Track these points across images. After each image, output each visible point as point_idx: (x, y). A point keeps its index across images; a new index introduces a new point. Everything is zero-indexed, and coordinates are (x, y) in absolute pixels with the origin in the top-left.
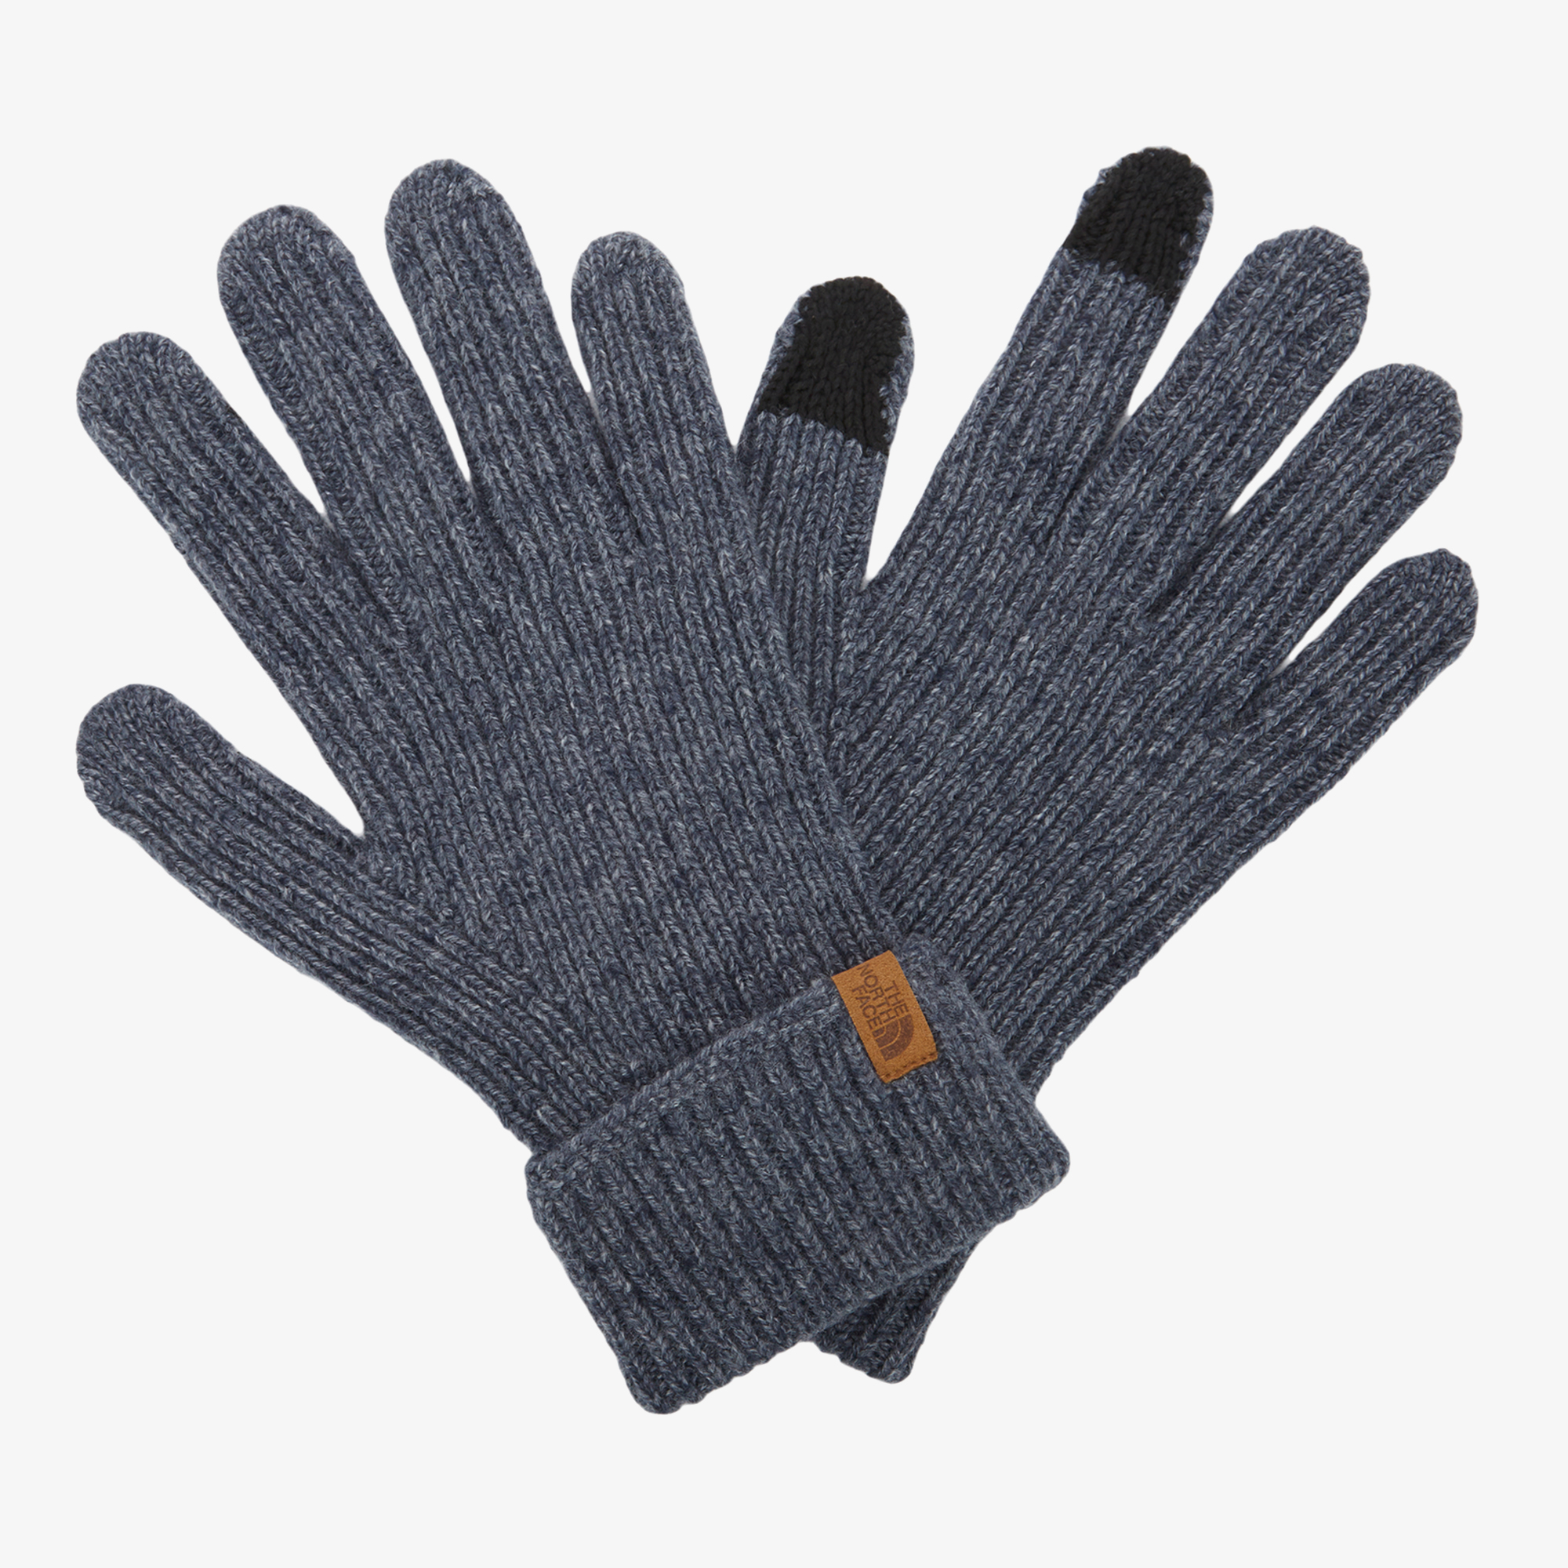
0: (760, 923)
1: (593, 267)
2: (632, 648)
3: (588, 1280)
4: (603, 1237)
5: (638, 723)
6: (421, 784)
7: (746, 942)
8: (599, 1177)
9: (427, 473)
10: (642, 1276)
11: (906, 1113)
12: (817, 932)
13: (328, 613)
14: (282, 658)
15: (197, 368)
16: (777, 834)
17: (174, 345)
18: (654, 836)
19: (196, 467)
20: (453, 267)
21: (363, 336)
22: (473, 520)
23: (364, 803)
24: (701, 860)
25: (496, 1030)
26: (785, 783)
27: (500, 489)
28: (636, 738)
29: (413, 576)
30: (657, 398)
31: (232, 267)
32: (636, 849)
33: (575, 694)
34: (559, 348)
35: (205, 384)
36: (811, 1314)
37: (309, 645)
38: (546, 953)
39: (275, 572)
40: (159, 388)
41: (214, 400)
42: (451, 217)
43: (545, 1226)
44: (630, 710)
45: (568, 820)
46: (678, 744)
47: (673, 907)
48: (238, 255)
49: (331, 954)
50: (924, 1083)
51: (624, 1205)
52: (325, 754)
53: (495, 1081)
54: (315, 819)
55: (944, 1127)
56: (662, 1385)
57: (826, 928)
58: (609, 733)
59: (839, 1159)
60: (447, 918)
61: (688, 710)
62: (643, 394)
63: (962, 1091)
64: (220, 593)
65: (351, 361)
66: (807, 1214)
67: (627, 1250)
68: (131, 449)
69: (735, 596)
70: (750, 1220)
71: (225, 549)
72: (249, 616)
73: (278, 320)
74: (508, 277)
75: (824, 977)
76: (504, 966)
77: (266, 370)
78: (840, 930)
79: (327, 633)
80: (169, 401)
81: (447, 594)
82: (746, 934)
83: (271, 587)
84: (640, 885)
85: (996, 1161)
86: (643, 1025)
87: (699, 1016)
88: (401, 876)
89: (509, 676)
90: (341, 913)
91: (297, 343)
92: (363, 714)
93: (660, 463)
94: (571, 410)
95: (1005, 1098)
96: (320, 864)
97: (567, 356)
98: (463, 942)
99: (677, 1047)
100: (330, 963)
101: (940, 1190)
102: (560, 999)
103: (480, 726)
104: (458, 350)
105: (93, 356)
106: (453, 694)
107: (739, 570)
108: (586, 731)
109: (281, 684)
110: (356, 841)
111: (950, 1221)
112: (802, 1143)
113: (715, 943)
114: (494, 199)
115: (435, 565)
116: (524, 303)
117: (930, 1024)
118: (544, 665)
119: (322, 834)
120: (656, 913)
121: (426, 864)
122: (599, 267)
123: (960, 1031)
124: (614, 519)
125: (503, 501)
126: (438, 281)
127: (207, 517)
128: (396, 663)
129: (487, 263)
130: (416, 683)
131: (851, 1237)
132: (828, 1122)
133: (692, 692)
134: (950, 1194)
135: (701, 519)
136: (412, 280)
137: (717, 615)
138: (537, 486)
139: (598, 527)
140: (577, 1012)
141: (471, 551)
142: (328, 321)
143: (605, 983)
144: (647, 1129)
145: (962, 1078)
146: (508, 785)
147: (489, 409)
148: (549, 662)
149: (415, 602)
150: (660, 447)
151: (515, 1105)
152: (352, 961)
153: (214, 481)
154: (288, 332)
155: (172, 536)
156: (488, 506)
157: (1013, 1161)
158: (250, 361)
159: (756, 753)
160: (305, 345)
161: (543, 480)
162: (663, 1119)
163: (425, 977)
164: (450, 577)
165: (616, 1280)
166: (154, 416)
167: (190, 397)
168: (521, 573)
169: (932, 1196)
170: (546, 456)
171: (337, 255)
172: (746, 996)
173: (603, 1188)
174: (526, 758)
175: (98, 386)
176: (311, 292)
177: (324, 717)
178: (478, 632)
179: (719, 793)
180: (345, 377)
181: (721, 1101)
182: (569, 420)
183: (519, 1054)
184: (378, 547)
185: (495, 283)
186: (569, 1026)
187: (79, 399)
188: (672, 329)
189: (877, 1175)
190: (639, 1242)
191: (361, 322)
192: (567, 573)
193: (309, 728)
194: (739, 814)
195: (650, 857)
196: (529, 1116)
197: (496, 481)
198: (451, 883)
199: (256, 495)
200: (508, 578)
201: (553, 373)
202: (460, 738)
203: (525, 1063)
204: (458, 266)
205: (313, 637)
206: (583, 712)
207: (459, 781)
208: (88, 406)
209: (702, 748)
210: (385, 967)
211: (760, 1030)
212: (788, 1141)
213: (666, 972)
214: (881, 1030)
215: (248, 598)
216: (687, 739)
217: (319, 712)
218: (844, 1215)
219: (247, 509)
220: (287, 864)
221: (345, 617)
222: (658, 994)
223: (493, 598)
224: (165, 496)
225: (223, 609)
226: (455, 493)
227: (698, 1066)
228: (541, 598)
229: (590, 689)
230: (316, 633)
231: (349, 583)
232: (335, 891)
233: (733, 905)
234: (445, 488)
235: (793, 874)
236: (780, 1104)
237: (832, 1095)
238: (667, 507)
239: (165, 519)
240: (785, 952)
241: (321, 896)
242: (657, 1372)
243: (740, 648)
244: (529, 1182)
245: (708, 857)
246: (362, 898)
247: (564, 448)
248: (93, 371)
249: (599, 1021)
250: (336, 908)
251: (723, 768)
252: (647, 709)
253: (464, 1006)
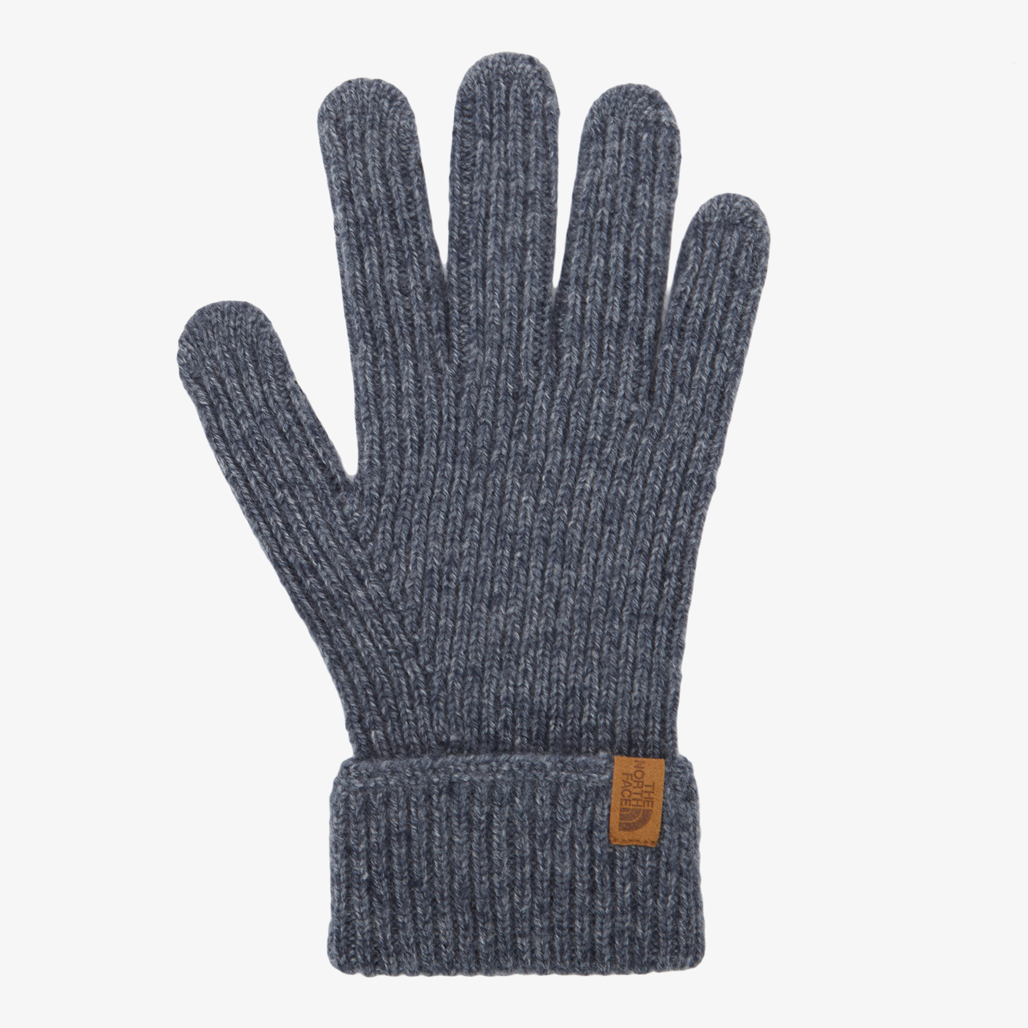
0: (586, 693)
1: (719, 211)
2: (605, 465)
3: (342, 856)
4: (368, 834)
5: (581, 517)
6: (411, 469)
7: (571, 701)
8: (388, 795)
9: (528, 275)
10: (379, 874)
11: (613, 870)
12: (622, 720)
13: (412, 325)
14: (364, 336)
15: (415, 126)
16: (632, 640)
17: (408, 104)
18: (549, 599)
19: (377, 187)
20: (623, 158)
21: (536, 166)
22: (543, 320)
23: (366, 461)
24: (571, 630)
25: (376, 666)
26: (656, 610)
27: (574, 312)
28: (574, 526)
29: (483, 334)
30: (714, 318)
31: (478, 77)
32: (533, 600)
33: (550, 472)
34: (666, 246)
35: (414, 139)
36: (478, 962)
37: (387, 338)
38: (436, 634)
39: (392, 281)
40: (382, 125)
41: (413, 152)
42: (638, 127)
43: (334, 806)
44: (580, 505)
45: (499, 554)
46: (600, 546)
47: (535, 652)
48: (486, 72)
49: (289, 553)
50: (636, 858)
51: (394, 822)
52: (358, 413)
53: (356, 697)
54: (324, 454)
55: (633, 893)
56: (352, 952)
57: (629, 720)
58: (559, 512)
59: (553, 874)
60: (381, 570)
61: (620, 528)
62: (707, 309)
63: (658, 877)
64: (347, 273)
65: (518, 177)
66: (511, 898)
67: (379, 852)
68: (341, 152)
69: (693, 474)
70: (471, 880)
71: (367, 249)
72: (358, 299)
73: (488, 127)
74: (656, 184)
75: (610, 753)
76: (402, 626)
77: (460, 153)
78: (638, 726)
79: (404, 337)
80: (384, 137)
81: (499, 358)
82: (573, 694)
83: (383, 288)
84: (523, 626)
85: (655, 934)
86: (474, 716)
87: (514, 731)
88: (364, 524)
89: (511, 433)
90: (310, 529)
91: (491, 147)
92: (398, 402)
93: (693, 360)
94: (650, 289)
95: (684, 897)
96: (312, 487)
97: (668, 254)
98: (383, 594)
99: (488, 742)
100: (286, 559)
101: (606, 933)
102: (429, 669)
103: (473, 454)
104: (596, 211)
105: (350, 82)
106: (467, 423)
107: (704, 459)
108: (543, 502)
109: (354, 351)
110: (346, 482)
111: (602, 956)
112: (534, 851)
113: (549, 690)
114: (674, 131)
115: (502, 336)
116: (657, 206)
117: (663, 823)
118: (539, 439)
119: (324, 467)
120: (523, 650)
121: (385, 524)
122: (723, 214)
123: (680, 837)
124: (639, 374)
125: (573, 320)
126: (609, 161)
127: (366, 222)
128: (439, 381)
129: (647, 167)
130: (446, 402)
131: (532, 928)
132: (558, 848)
133: (629, 518)
134: (612, 937)
135: (700, 412)
136: (592, 150)
137: (674, 479)
138: (601, 324)
139: (626, 373)
140: (436, 684)
141: (531, 339)
142: (520, 145)
143: (464, 676)
144: (437, 784)
145: (663, 869)
146: (471, 504)
147: (595, 258)
148: (543, 439)
149: (475, 351)
150: (699, 349)
151: (361, 720)
152: (301, 565)
153: (384, 202)
154: (490, 137)
155: (336, 219)
156: (559, 315)
157: (666, 939)
158: (454, 141)
159: (648, 581)
160: (495, 151)
161: (607, 323)
162: (451, 783)
163: (345, 605)
164: (508, 348)
165: (360, 867)
166: (369, 140)
167: (399, 142)
168: (557, 372)
169: (599, 934)
170: (618, 309)
171: (550, 108)
172: (551, 736)
173: (387, 804)
174: (493, 493)
175: (342, 102)
176: (520, 121)
177: (371, 390)
178: (506, 393)
179: (609, 593)
180: (508, 186)
181: (496, 794)
182: (646, 295)
183: (382, 689)
184: (470, 302)
185: (645, 182)
186: (425, 689)
187: (325, 103)
188: (749, 281)
189: (571, 899)
190: (390, 851)
191: (540, 157)
192: (589, 390)
193: (357, 389)
194: (614, 612)
195: (539, 611)
196: (366, 731)
197: (574, 305)
198: (396, 547)
199: (406, 226)
200: (546, 370)
201: (652, 260)
202: (455, 453)
203: (383, 697)
204: (627, 160)
205: (393, 335)
206: (548, 487)
207: (438, 482)
208: (328, 110)
209: (615, 558)
210: (321, 583)
211: (549, 765)
212: (524, 844)
213: (508, 691)
214: (627, 810)
215: (364, 287)
216: (608, 547)
217: (370, 384)
218: (535, 912)
219: (395, 231)
220: (290, 475)
221: (422, 334)
222: (495, 702)
223: (529, 377)
224: (347, 194)
225: (343, 284)
226: (541, 297)
227: (494, 764)
228: (562, 396)
229: (561, 473)
230: (397, 333)
231: (437, 314)
232: (313, 512)
233: (575, 672)
234: (536, 290)
235: (628, 672)
236: (533, 818)
237: (571, 832)
238: (682, 391)
239: (338, 208)
240: (593, 721)
241: (301, 511)
242: (353, 942)
243: (677, 508)
244: (341, 772)
245: (577, 631)
246: (329, 526)
247: (632, 310)
248: (345, 91)
249: (446, 698)
250: (308, 524)
251: (621, 579)
252: (593, 511)
253: (362, 638)
